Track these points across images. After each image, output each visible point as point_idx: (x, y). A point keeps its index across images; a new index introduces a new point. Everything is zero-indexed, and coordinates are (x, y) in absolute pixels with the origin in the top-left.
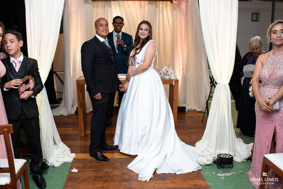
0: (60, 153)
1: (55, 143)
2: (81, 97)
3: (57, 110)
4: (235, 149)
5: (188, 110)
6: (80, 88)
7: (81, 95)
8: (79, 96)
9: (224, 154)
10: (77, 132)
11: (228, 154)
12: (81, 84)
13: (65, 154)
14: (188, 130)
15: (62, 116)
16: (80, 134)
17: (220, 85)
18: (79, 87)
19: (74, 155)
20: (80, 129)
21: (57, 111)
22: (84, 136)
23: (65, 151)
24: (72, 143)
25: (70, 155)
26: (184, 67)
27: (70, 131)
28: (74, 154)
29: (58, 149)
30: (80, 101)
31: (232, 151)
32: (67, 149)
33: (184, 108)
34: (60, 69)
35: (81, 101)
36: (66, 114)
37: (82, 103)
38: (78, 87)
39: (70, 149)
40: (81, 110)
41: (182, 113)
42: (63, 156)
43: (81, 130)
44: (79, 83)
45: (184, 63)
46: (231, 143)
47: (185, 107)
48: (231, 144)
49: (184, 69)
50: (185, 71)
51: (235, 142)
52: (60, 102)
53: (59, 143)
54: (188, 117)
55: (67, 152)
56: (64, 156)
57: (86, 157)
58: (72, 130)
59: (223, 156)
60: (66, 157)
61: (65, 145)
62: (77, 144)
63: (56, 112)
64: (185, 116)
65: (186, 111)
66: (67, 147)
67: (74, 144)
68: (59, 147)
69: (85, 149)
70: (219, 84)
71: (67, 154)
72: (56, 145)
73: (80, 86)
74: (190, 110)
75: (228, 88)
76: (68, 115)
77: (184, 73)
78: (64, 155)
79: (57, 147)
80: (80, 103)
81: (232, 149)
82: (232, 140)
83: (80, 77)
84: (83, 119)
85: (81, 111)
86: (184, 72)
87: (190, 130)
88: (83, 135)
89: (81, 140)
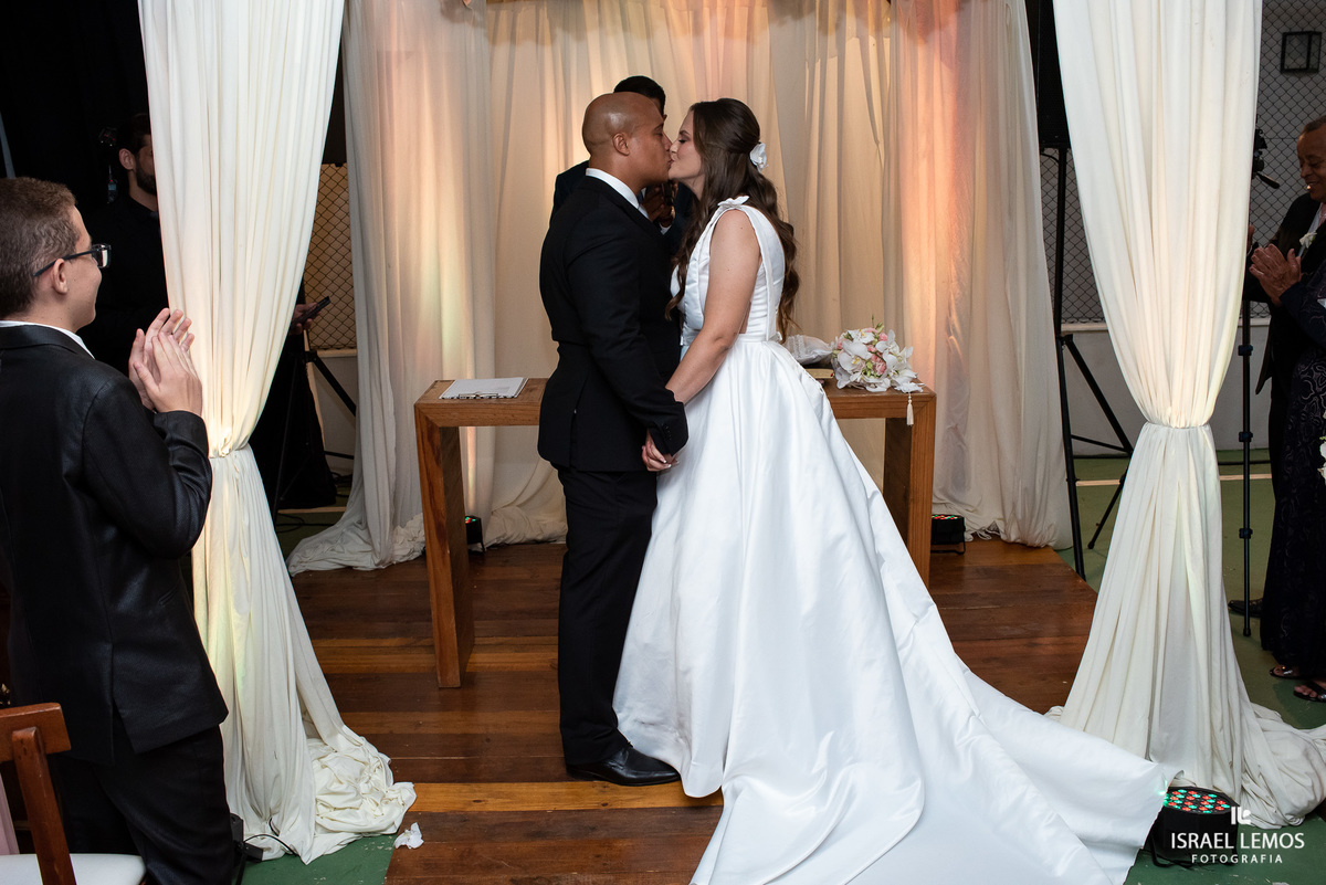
0: (335, 787)
1: (313, 732)
2: (442, 491)
3: (327, 541)
4: (1244, 760)
5: (974, 535)
6: (432, 445)
7: (439, 481)
8: (431, 484)
9: (1189, 789)
10: (421, 660)
11: (1207, 792)
12: (440, 425)
13: (363, 787)
14: (983, 644)
15: (349, 570)
16: (439, 672)
17: (1163, 430)
18: (430, 438)
19: (406, 793)
20: (437, 650)
21: (327, 547)
22: (459, 685)
23: (362, 771)
24: (398, 723)
25: (391, 795)
26: (954, 317)
27: (388, 655)
28: (410, 785)
29: (329, 764)
30: (435, 511)
31: (1225, 772)
32: (373, 761)
33: (958, 525)
34: (337, 335)
35: (442, 507)
36: (367, 562)
37: (444, 522)
38: (426, 442)
39: (387, 759)
40: (444, 553)
41: (945, 552)
42: (354, 799)
43: (441, 650)
44: (427, 418)
45: (952, 298)
46: (1222, 728)
47: (961, 520)
48: (1219, 735)
49: (954, 330)
50: (957, 337)
51: (1245, 725)
52: (341, 496)
53: (333, 733)
54: (978, 571)
55: (375, 777)
56: (359, 802)
57: (469, 804)
58: (402, 648)
59: (1184, 800)
60: (368, 805)
61: (362, 740)
62: (421, 730)
63: (319, 551)
64: (962, 568)
65: (968, 536)
66: (374, 750)
67: (412, 731)
68: (332, 755)
69: (465, 754)
70: (1160, 423)
71: (371, 791)
72: (315, 742)
73: (437, 436)
74: (983, 534)
75: (1205, 443)
76: (381, 567)
77: (955, 348)
78: (358, 793)
79: (323, 750)
80: (435, 518)
81: (1226, 759)
82: (1226, 712)
83: (432, 387)
84: (451, 598)
85: (443, 557)
86: (954, 345)
87: (991, 643)
88: (454, 678)
89: (445, 707)
